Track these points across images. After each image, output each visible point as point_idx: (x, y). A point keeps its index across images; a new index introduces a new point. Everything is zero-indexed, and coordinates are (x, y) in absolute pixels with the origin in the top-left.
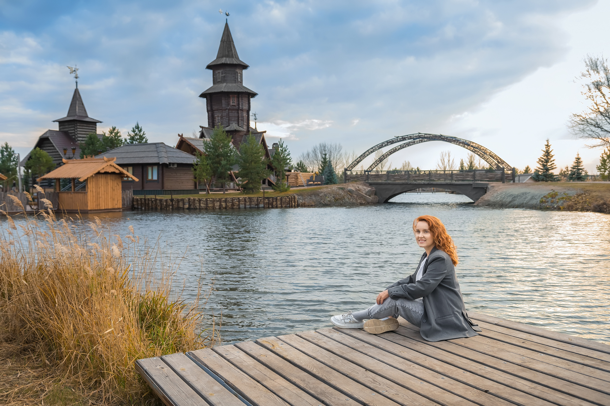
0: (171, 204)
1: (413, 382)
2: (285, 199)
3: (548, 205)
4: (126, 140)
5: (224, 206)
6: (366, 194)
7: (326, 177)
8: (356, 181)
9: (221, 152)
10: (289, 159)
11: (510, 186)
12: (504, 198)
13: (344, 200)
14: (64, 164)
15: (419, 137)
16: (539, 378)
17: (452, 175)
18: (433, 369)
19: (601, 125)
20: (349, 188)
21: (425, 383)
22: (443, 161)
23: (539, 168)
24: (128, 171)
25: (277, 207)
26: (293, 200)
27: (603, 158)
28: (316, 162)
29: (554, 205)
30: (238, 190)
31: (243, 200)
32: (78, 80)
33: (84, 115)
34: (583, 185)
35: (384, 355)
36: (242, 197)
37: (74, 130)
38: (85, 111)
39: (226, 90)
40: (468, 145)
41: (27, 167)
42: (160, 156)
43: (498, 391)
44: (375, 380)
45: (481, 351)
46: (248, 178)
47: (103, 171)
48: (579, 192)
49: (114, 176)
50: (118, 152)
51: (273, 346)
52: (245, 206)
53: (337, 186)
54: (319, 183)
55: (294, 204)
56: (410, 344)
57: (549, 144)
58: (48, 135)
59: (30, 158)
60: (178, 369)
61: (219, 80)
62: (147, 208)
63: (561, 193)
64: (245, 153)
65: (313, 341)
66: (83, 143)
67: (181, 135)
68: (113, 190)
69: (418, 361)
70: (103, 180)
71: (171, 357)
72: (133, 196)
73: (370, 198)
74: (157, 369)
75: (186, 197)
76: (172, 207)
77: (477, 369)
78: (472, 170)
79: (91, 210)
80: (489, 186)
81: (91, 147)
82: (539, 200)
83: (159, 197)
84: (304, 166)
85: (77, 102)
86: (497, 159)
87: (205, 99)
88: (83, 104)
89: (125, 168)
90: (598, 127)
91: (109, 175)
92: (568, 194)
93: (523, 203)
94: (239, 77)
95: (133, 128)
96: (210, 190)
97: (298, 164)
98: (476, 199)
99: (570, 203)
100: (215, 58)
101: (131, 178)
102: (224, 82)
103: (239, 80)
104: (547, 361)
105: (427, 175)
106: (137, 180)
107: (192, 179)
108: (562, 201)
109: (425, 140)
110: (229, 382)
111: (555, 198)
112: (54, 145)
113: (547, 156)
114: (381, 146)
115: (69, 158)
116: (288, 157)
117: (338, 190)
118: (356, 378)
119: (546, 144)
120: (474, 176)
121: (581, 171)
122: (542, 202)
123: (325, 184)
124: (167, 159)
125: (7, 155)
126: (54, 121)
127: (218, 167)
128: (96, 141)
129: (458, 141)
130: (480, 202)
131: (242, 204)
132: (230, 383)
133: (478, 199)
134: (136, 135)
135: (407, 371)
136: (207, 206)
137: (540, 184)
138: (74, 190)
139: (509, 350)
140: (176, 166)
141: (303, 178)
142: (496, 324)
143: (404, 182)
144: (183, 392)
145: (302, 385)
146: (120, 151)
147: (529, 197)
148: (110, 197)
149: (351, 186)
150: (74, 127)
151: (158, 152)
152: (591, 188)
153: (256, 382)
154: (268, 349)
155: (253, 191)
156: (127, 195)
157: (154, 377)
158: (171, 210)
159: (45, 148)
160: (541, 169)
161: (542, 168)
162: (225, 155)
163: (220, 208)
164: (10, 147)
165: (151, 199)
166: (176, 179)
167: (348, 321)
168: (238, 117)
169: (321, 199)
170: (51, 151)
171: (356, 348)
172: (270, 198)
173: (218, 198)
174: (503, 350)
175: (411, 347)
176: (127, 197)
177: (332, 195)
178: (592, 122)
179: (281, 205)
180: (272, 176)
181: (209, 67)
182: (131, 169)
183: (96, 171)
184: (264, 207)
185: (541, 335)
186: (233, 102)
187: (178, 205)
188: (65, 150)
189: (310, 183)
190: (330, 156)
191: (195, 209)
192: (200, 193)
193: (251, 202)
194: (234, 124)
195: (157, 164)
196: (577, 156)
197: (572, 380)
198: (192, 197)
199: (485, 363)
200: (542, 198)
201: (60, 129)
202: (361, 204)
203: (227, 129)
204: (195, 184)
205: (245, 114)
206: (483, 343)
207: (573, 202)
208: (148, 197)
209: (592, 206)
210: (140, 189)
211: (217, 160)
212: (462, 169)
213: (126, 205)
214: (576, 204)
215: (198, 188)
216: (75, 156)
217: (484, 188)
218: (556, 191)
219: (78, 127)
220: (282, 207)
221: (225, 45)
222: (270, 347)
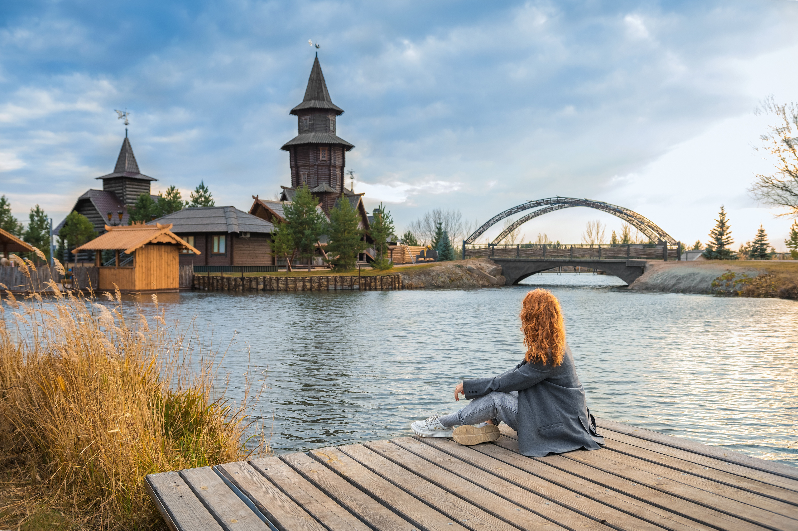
0: (241, 283)
1: (506, 508)
2: (387, 278)
3: (722, 289)
4: (187, 203)
5: (308, 287)
6: (490, 274)
7: (441, 252)
8: (478, 257)
9: (305, 219)
10: (391, 228)
11: (674, 265)
12: (666, 280)
13: (461, 281)
14: (108, 231)
15: (558, 202)
16: (677, 505)
17: (600, 250)
18: (537, 491)
19: (790, 188)
20: (469, 266)
21: (523, 510)
22: (590, 233)
23: (712, 243)
24: (188, 242)
25: (376, 289)
26: (397, 280)
27: (793, 230)
28: (429, 233)
29: (730, 289)
30: (328, 267)
31: (333, 280)
32: (128, 127)
33: (135, 171)
34: (768, 264)
35: (474, 473)
36: (331, 276)
37: (122, 190)
38: (137, 166)
39: (314, 141)
40: (621, 212)
41: (63, 236)
42: (228, 223)
43: (619, 522)
44: (456, 504)
45: (605, 468)
46: (339, 251)
47: (155, 241)
48: (762, 273)
49: (169, 248)
50: (176, 217)
51: (330, 459)
52: (335, 287)
53: (453, 263)
54: (432, 259)
55: (397, 285)
56: (511, 458)
57: (724, 213)
58: (89, 196)
59: (65, 224)
60: (198, 488)
61: (305, 129)
62: (211, 288)
63: (739, 274)
64: (337, 220)
65: (384, 453)
66: (133, 207)
67: (256, 196)
68: (168, 265)
69: (519, 481)
70: (155, 252)
71: (193, 471)
72: (194, 273)
73: (495, 279)
74: (171, 487)
75: (260, 275)
76: (243, 287)
77: (595, 492)
78: (626, 244)
79: (139, 291)
80: (647, 265)
81: (142, 211)
82: (710, 283)
83: (225, 275)
84: (414, 238)
85: (127, 155)
86: (657, 231)
87: (288, 152)
88: (134, 157)
89: (184, 238)
90: (787, 190)
91: (163, 247)
92: (747, 276)
93: (690, 287)
94: (331, 125)
95: (197, 188)
96: (292, 266)
97: (405, 236)
98: (630, 281)
99: (751, 287)
100: (302, 101)
101: (192, 250)
102: (312, 132)
103: (331, 128)
104: (690, 483)
105: (569, 250)
106: (198, 252)
107: (269, 252)
108: (740, 285)
109: (566, 205)
110: (261, 505)
111: (731, 280)
112: (96, 208)
113: (721, 227)
114: (510, 213)
115: (115, 225)
116: (391, 225)
117: (454, 269)
118: (431, 502)
119: (721, 212)
120: (628, 252)
121: (765, 246)
122: (715, 285)
123: (438, 261)
124: (237, 227)
125: (38, 220)
126: (97, 179)
127: (301, 238)
128: (148, 204)
129: (607, 207)
130: (636, 286)
131: (331, 285)
132: (262, 507)
133: (633, 281)
134: (201, 196)
135: (502, 494)
136: (287, 287)
137: (713, 263)
138: (119, 265)
139: (643, 468)
140: (248, 236)
141: (411, 252)
142: (630, 435)
143: (538, 258)
144: (197, 518)
145: (357, 510)
146: (179, 217)
147: (698, 279)
148: (163, 275)
149: (471, 264)
150: (122, 186)
151: (226, 219)
152: (778, 268)
153: (297, 506)
154: (323, 463)
155: (346, 269)
156: (185, 272)
157: (164, 498)
158: (241, 291)
159: (84, 212)
160: (714, 244)
161: (715, 242)
162: (310, 223)
163: (303, 290)
164: (41, 210)
165: (217, 277)
166: (249, 252)
167: (433, 427)
168: (330, 175)
169: (433, 280)
170: (93, 216)
171: (439, 464)
172: (367, 277)
173: (301, 276)
174: (634, 468)
175: (511, 463)
176: (186, 274)
177: (447, 275)
178: (779, 184)
179: (382, 286)
180: (371, 250)
181: (293, 112)
182: (191, 239)
183: (147, 241)
184: (359, 289)
185: (688, 448)
186: (323, 156)
187: (250, 285)
188: (109, 214)
189: (420, 259)
190: (447, 225)
191: (271, 290)
192: (279, 270)
193: (342, 282)
194: (324, 183)
195: (225, 233)
196: (760, 228)
197: (721, 509)
198: (268, 275)
199: (607, 484)
200: (715, 280)
201: (104, 188)
202: (484, 286)
203: (316, 190)
204: (273, 259)
205: (338, 172)
206: (609, 458)
207: (755, 285)
208: (213, 274)
209: (779, 291)
210: (202, 264)
211: (300, 228)
212: (614, 243)
213: (184, 284)
214: (758, 288)
215: (276, 264)
216: (122, 222)
217: (640, 267)
218: (733, 272)
219: (127, 186)
220: (382, 289)
221: (314, 84)
222: (326, 461)
